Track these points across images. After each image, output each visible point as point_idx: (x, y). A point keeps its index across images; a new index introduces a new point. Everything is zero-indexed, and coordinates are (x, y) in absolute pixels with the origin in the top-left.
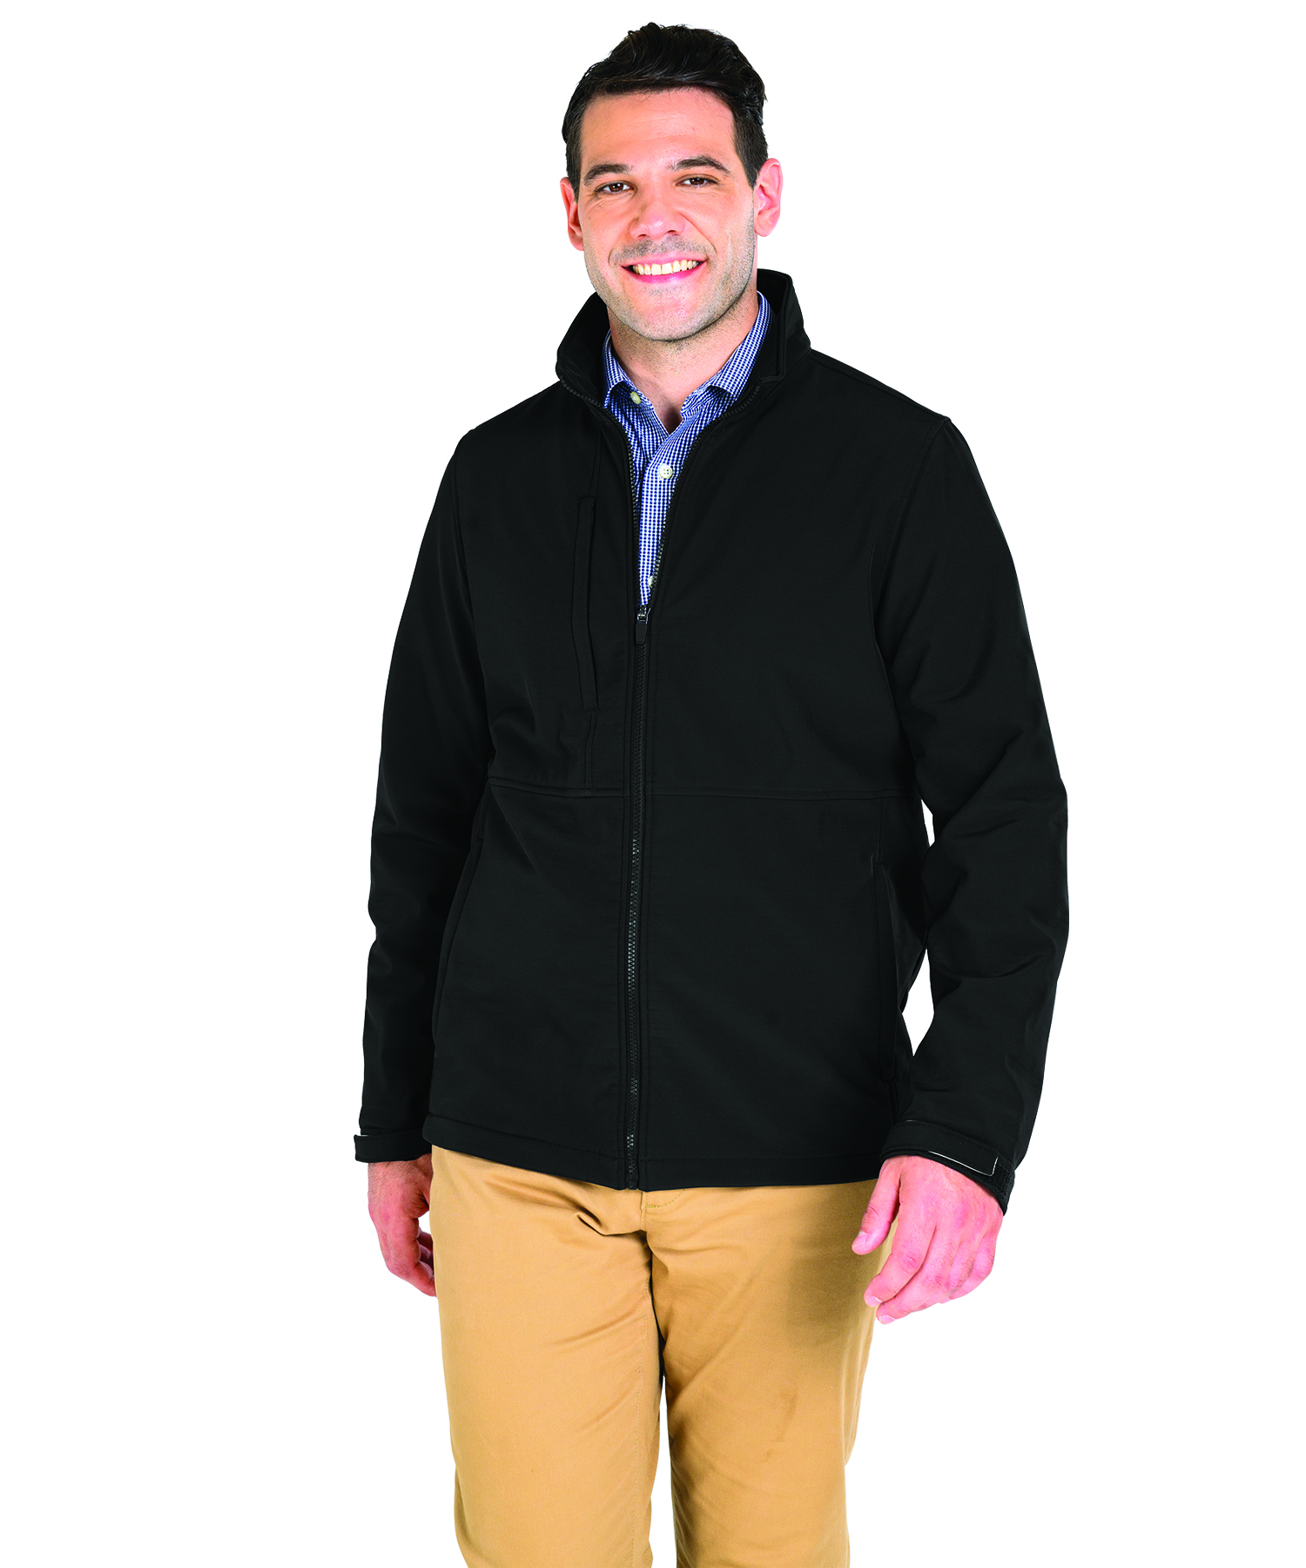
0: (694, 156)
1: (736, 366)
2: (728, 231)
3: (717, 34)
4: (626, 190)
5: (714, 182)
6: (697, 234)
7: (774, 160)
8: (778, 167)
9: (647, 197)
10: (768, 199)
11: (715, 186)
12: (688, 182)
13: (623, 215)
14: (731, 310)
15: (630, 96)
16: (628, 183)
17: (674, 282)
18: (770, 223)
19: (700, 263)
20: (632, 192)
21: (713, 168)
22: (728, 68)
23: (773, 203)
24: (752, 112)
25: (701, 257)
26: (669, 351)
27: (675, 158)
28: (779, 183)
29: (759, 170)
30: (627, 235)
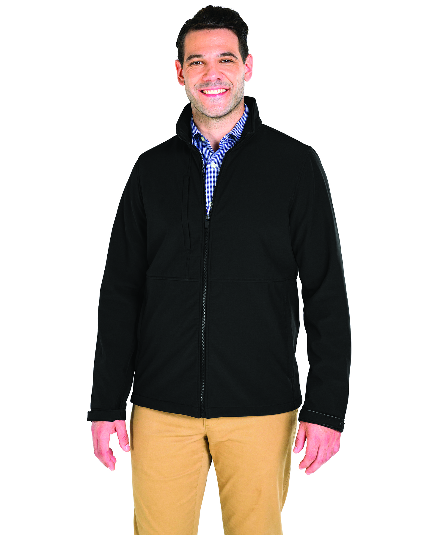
0: (226, 52)
1: (238, 128)
2: (237, 78)
3: (232, 10)
4: (201, 64)
5: (233, 62)
6: (227, 79)
7: (251, 55)
8: (251, 57)
9: (210, 66)
10: (248, 68)
11: (233, 63)
12: (223, 62)
13: (200, 73)
14: (236, 107)
15: (203, 31)
16: (202, 62)
17: (218, 97)
18: (249, 77)
19: (227, 90)
20: (204, 65)
21: (232, 57)
22: (237, 22)
23: (250, 70)
24: (244, 38)
25: (228, 88)
26: (215, 122)
27: (220, 53)
28: (252, 63)
29: (246, 58)
30: (202, 80)
